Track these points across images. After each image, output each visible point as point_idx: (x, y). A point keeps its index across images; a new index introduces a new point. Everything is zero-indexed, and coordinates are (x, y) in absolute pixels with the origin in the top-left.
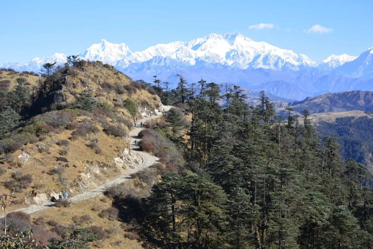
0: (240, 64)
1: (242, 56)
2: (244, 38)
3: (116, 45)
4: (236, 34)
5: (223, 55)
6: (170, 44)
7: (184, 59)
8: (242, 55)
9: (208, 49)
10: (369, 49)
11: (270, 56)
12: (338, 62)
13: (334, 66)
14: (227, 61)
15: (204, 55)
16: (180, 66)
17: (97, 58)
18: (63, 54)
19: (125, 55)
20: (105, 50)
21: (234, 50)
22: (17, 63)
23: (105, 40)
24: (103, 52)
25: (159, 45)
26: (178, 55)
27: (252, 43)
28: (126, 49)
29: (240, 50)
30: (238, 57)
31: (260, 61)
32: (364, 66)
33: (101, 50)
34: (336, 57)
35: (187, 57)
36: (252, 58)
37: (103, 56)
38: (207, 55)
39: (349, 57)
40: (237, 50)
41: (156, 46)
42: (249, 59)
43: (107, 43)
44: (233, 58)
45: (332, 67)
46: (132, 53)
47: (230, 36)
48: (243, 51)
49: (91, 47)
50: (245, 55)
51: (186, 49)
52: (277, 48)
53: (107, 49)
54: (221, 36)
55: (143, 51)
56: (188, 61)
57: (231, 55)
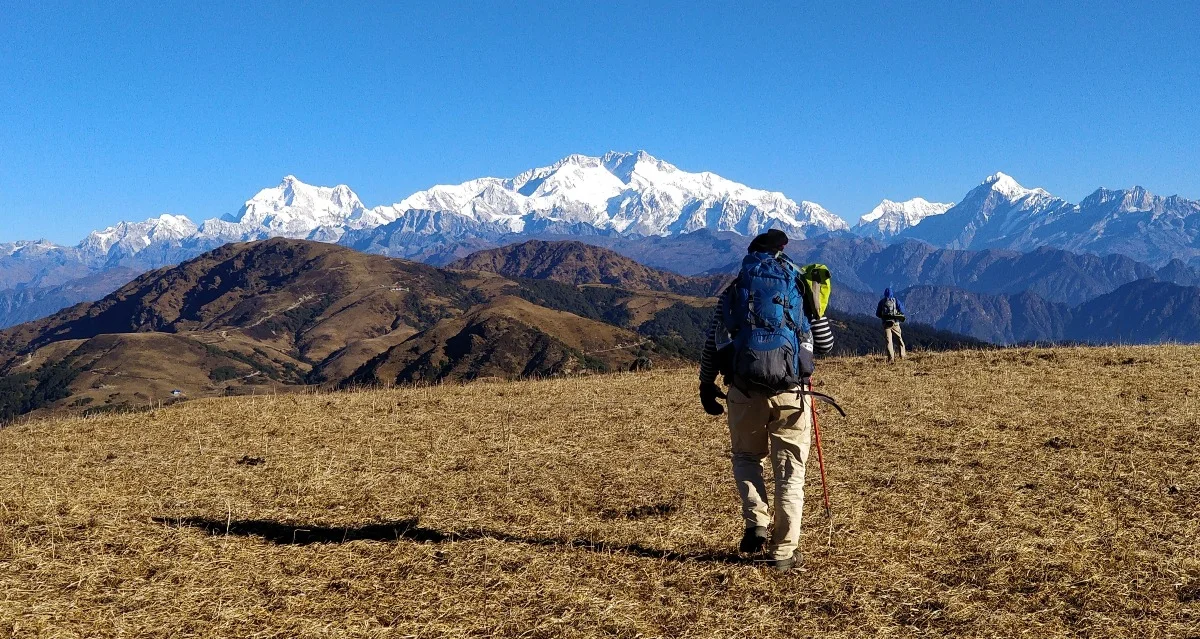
0: (646, 227)
1: (652, 207)
2: (656, 163)
3: (324, 189)
4: (636, 155)
5: (599, 206)
6: (466, 185)
7: (495, 217)
8: (653, 203)
9: (562, 190)
10: (989, 179)
11: (727, 204)
12: (903, 219)
13: (893, 229)
14: (614, 221)
15: (552, 207)
16: (477, 235)
17: (271, 223)
18: (184, 217)
19: (347, 216)
20: (293, 204)
21: (630, 193)
22: (39, 243)
23: (294, 178)
24: (288, 208)
25: (439, 189)
26: (477, 208)
27: (679, 175)
28: (350, 199)
29: (647, 191)
30: (642, 209)
31: (701, 220)
32: (977, 223)
33: (282, 203)
34: (896, 207)
35: (506, 213)
36: (678, 212)
37: (286, 219)
38: (558, 205)
39: (929, 205)
40: (640, 192)
41: (431, 192)
42: (671, 215)
43: (298, 185)
44: (627, 212)
45: (887, 232)
46: (366, 211)
47: (620, 160)
48: (655, 192)
49: (256, 198)
50: (661, 205)
51: (502, 192)
52: (743, 187)
53: (298, 201)
54: (597, 161)
55: (395, 205)
56: (506, 222)
57: (624, 205)
